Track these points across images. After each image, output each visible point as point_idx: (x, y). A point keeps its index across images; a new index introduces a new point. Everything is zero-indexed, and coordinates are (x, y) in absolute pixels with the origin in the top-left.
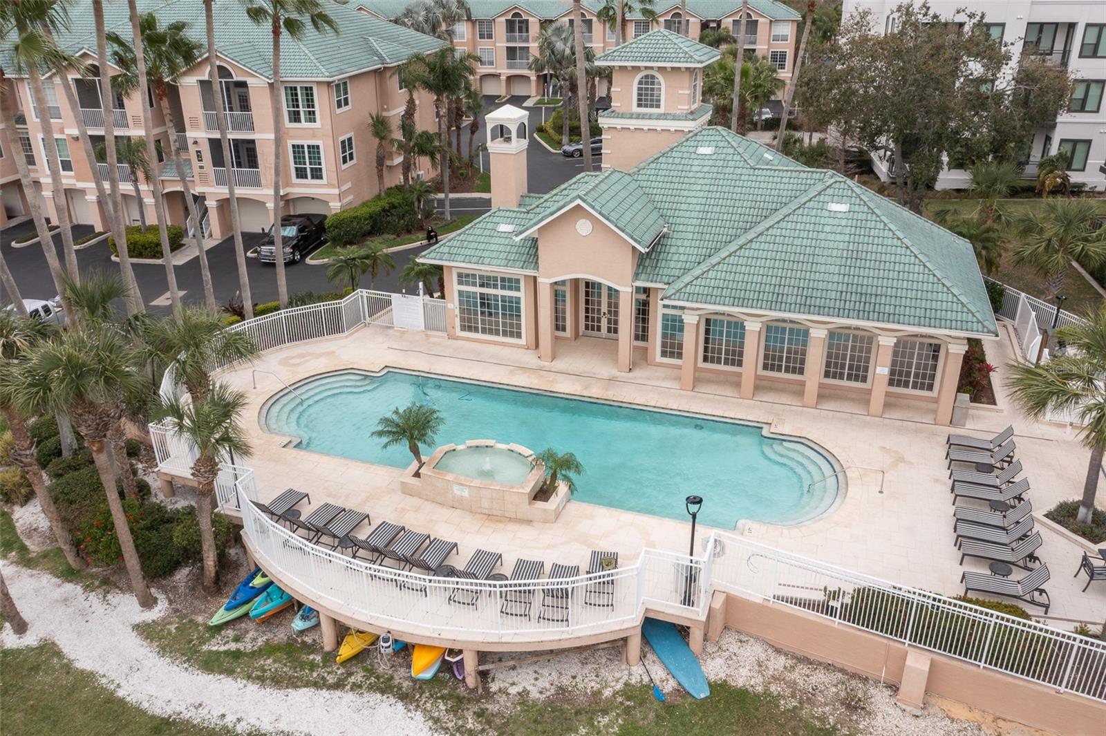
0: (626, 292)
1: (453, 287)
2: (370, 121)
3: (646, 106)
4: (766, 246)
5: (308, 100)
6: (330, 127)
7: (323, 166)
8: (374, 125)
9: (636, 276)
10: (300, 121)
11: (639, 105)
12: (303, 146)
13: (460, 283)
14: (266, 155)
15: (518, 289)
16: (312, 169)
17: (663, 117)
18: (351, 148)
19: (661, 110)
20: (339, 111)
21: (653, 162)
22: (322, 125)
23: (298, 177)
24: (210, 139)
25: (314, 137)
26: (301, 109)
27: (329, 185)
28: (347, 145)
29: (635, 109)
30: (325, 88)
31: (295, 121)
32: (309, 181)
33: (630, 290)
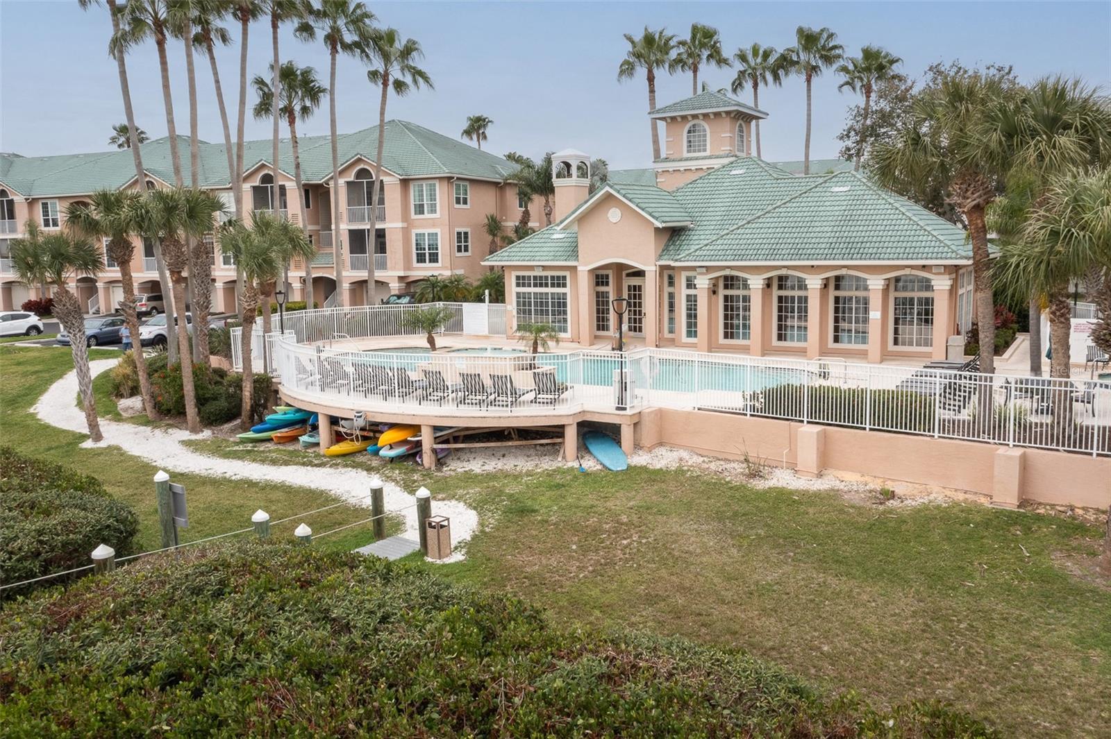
0: (651, 269)
1: (512, 289)
2: (486, 221)
3: (695, 151)
4: (772, 220)
5: (431, 195)
6: (447, 217)
7: (440, 251)
8: (489, 225)
9: (660, 257)
10: (423, 213)
11: (689, 151)
12: (424, 234)
13: (518, 285)
14: (394, 243)
15: (564, 285)
16: (430, 254)
17: (710, 158)
18: (466, 241)
19: (708, 153)
20: (457, 206)
21: (691, 183)
22: (441, 215)
23: (418, 262)
24: (349, 230)
25: (434, 226)
26: (425, 202)
27: (444, 268)
28: (462, 238)
29: (686, 155)
30: (445, 183)
31: (420, 214)
32: (427, 264)
33: (654, 268)
